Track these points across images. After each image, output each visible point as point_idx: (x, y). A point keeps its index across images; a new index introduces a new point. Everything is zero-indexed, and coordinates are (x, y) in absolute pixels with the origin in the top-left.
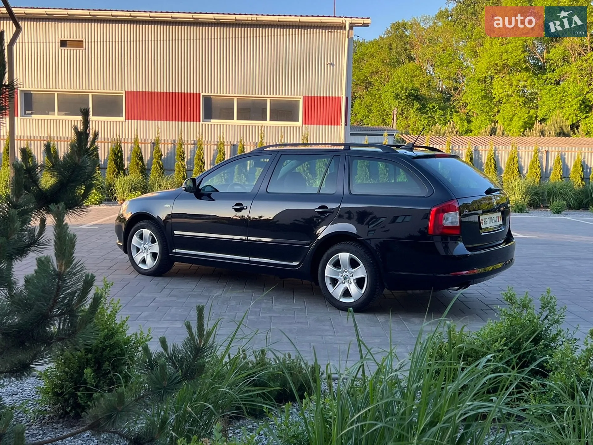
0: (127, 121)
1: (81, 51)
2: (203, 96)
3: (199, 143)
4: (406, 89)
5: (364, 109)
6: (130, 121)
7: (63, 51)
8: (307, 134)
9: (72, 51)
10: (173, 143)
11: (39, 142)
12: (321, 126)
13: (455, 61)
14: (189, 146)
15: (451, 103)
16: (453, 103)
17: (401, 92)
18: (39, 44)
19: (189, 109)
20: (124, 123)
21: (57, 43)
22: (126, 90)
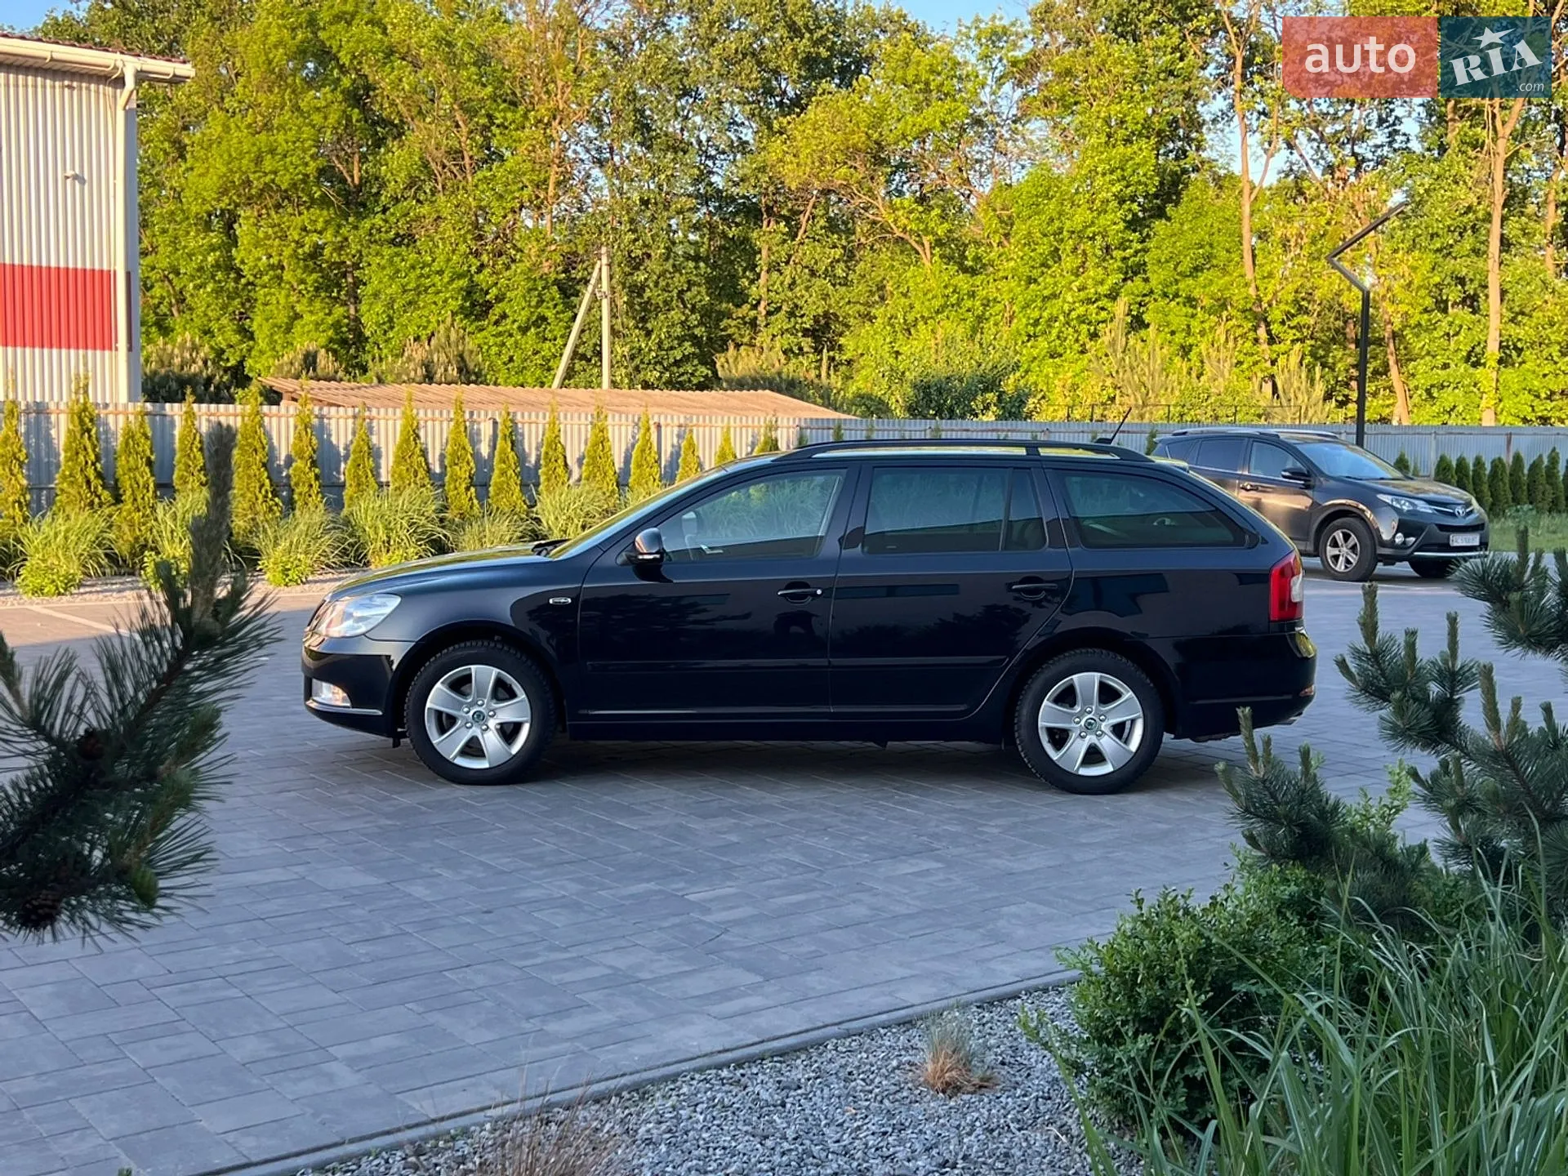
12: (56, 351)
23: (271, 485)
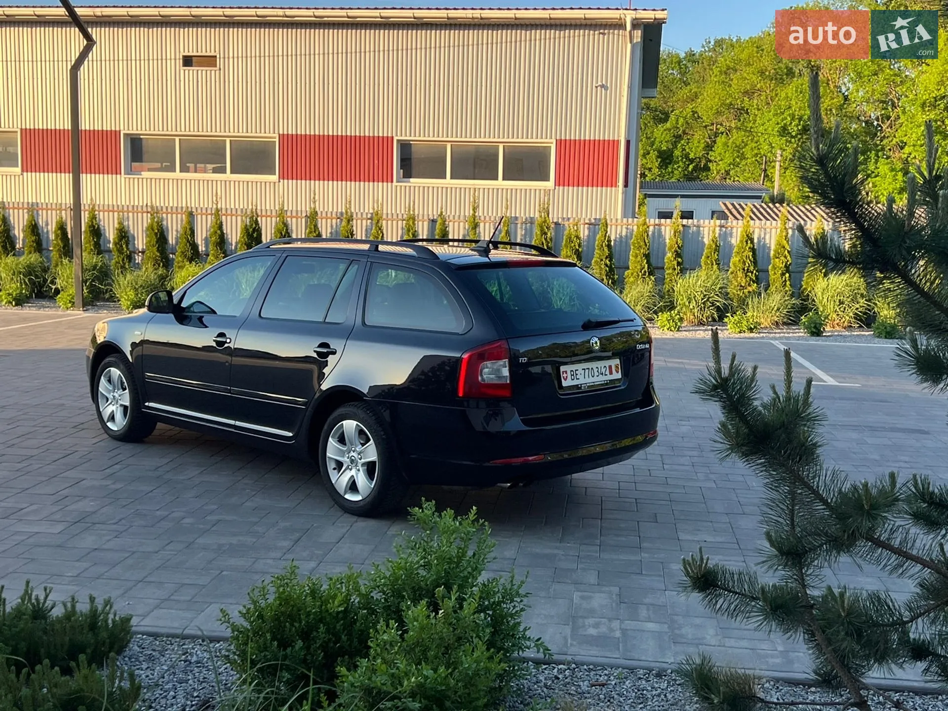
0: (282, 181)
1: (213, 72)
2: (398, 141)
3: (375, 218)
4: (800, 119)
5: (732, 153)
6: (286, 181)
7: (187, 72)
8: (549, 205)
9: (200, 72)
10: (340, 217)
11: (140, 215)
12: (585, 188)
13: (883, 71)
14: (364, 222)
15: (878, 142)
16: (881, 141)
17: (791, 123)
18: (151, 62)
19: (376, 162)
20: (277, 184)
21: (177, 61)
22: (281, 132)
23: (648, 268)
